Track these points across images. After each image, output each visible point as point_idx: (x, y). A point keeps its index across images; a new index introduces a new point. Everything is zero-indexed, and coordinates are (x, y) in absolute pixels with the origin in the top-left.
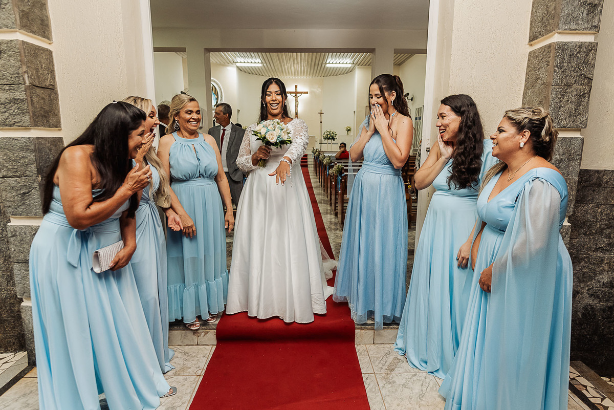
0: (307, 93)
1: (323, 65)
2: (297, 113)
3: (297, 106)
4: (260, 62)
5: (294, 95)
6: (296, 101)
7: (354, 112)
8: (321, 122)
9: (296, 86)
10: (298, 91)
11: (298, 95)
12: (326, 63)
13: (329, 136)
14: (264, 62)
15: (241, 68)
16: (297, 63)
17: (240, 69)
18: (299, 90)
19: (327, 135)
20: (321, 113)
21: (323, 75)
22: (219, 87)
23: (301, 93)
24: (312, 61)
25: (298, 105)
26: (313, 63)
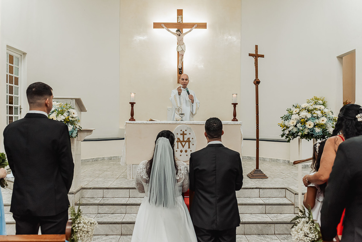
0: (204, 26)
3: (180, 55)
6: (180, 43)
8: (257, 82)
9: (180, 12)
10: (184, 21)
11: (185, 30)
13: (310, 125)
18: (187, 19)
19: (303, 122)
20: (256, 56)
23: (191, 26)
25: (183, 51)
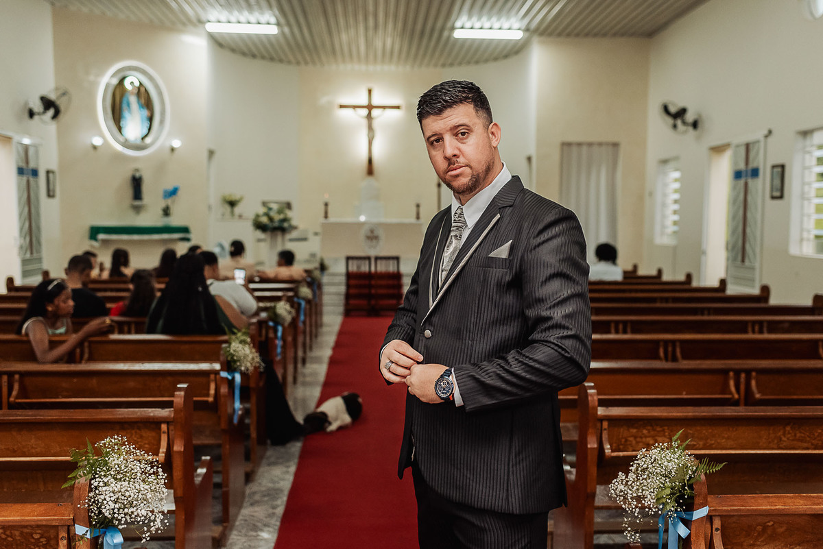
0: (398, 108)
1: (446, 34)
2: (370, 161)
3: (370, 143)
4: (273, 20)
5: (365, 112)
7: (529, 159)
12: (453, 28)
14: (282, 21)
15: (221, 41)
16: (376, 27)
17: (218, 43)
18: (375, 102)
21: (441, 61)
22: (157, 87)
24: (415, 23)
25: (373, 138)
26: (419, 27)
